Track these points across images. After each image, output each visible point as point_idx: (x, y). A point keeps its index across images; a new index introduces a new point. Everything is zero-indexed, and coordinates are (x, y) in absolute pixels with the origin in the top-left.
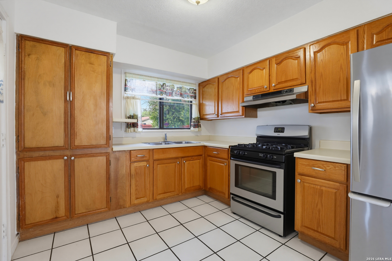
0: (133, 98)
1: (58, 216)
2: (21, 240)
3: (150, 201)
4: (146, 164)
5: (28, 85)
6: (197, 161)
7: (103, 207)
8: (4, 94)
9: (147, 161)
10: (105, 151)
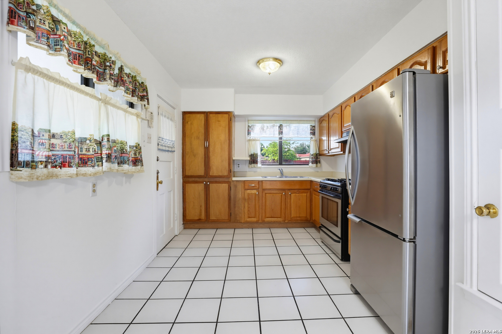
0: (254, 140)
1: (201, 218)
2: (185, 228)
3: (259, 222)
4: (256, 192)
5: (187, 140)
6: (304, 194)
7: (226, 219)
8: (176, 148)
9: (257, 189)
10: (227, 180)
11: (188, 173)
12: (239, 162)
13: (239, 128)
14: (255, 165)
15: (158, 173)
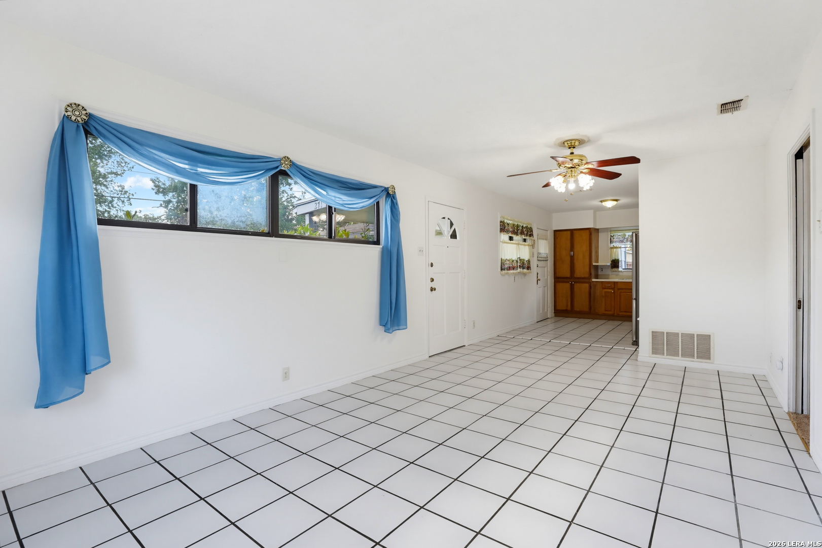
0: (615, 248)
1: (568, 310)
2: (556, 316)
4: (611, 291)
7: (587, 311)
8: (549, 258)
9: (613, 289)
10: (588, 281)
11: (558, 275)
12: (603, 267)
13: (603, 238)
14: (616, 269)
15: (537, 274)
